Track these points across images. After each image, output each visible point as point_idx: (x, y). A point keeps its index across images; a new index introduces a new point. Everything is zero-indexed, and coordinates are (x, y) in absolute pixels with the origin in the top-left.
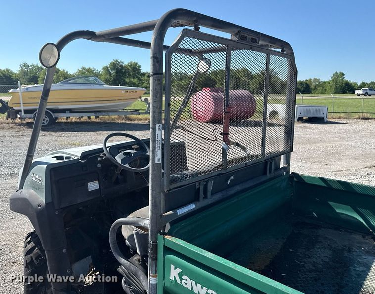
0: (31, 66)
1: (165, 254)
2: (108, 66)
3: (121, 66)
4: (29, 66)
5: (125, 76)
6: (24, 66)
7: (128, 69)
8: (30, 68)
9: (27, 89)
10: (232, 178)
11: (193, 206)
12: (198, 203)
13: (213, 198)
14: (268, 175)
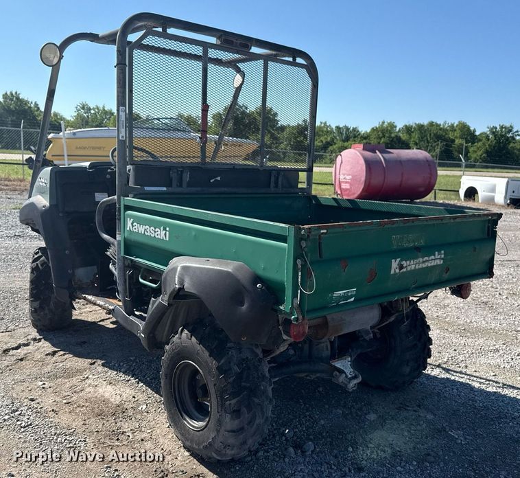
0: (94, 109)
1: (125, 211)
2: (221, 112)
3: (244, 113)
4: (90, 109)
5: (249, 129)
6: (83, 108)
7: (254, 118)
8: (92, 112)
9: (74, 134)
10: (219, 178)
11: (165, 189)
12: (170, 189)
13: (189, 189)
14: (272, 189)
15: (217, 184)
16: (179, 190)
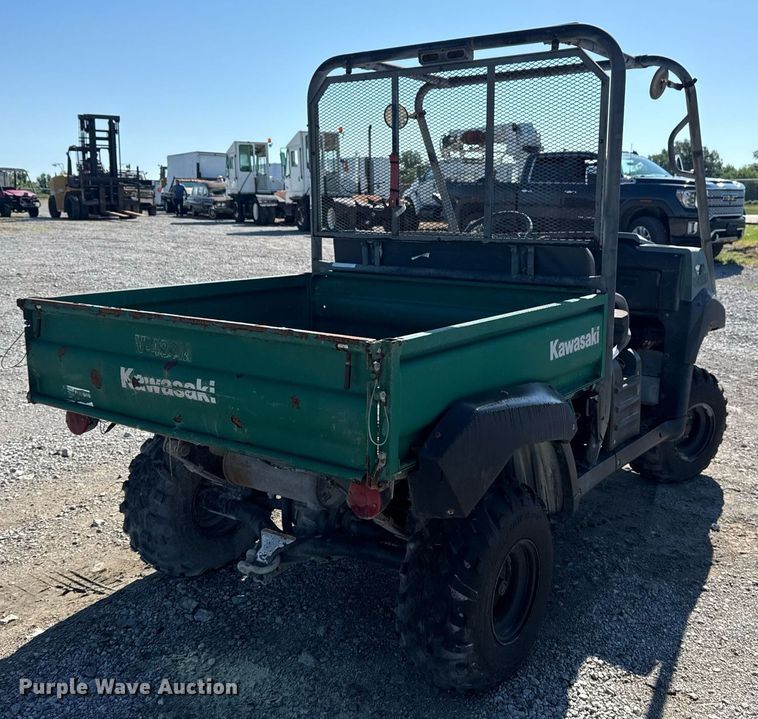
10: (427, 255)
11: (353, 266)
12: (360, 266)
13: (384, 267)
14: (514, 276)
15: (422, 263)
16: (370, 268)
